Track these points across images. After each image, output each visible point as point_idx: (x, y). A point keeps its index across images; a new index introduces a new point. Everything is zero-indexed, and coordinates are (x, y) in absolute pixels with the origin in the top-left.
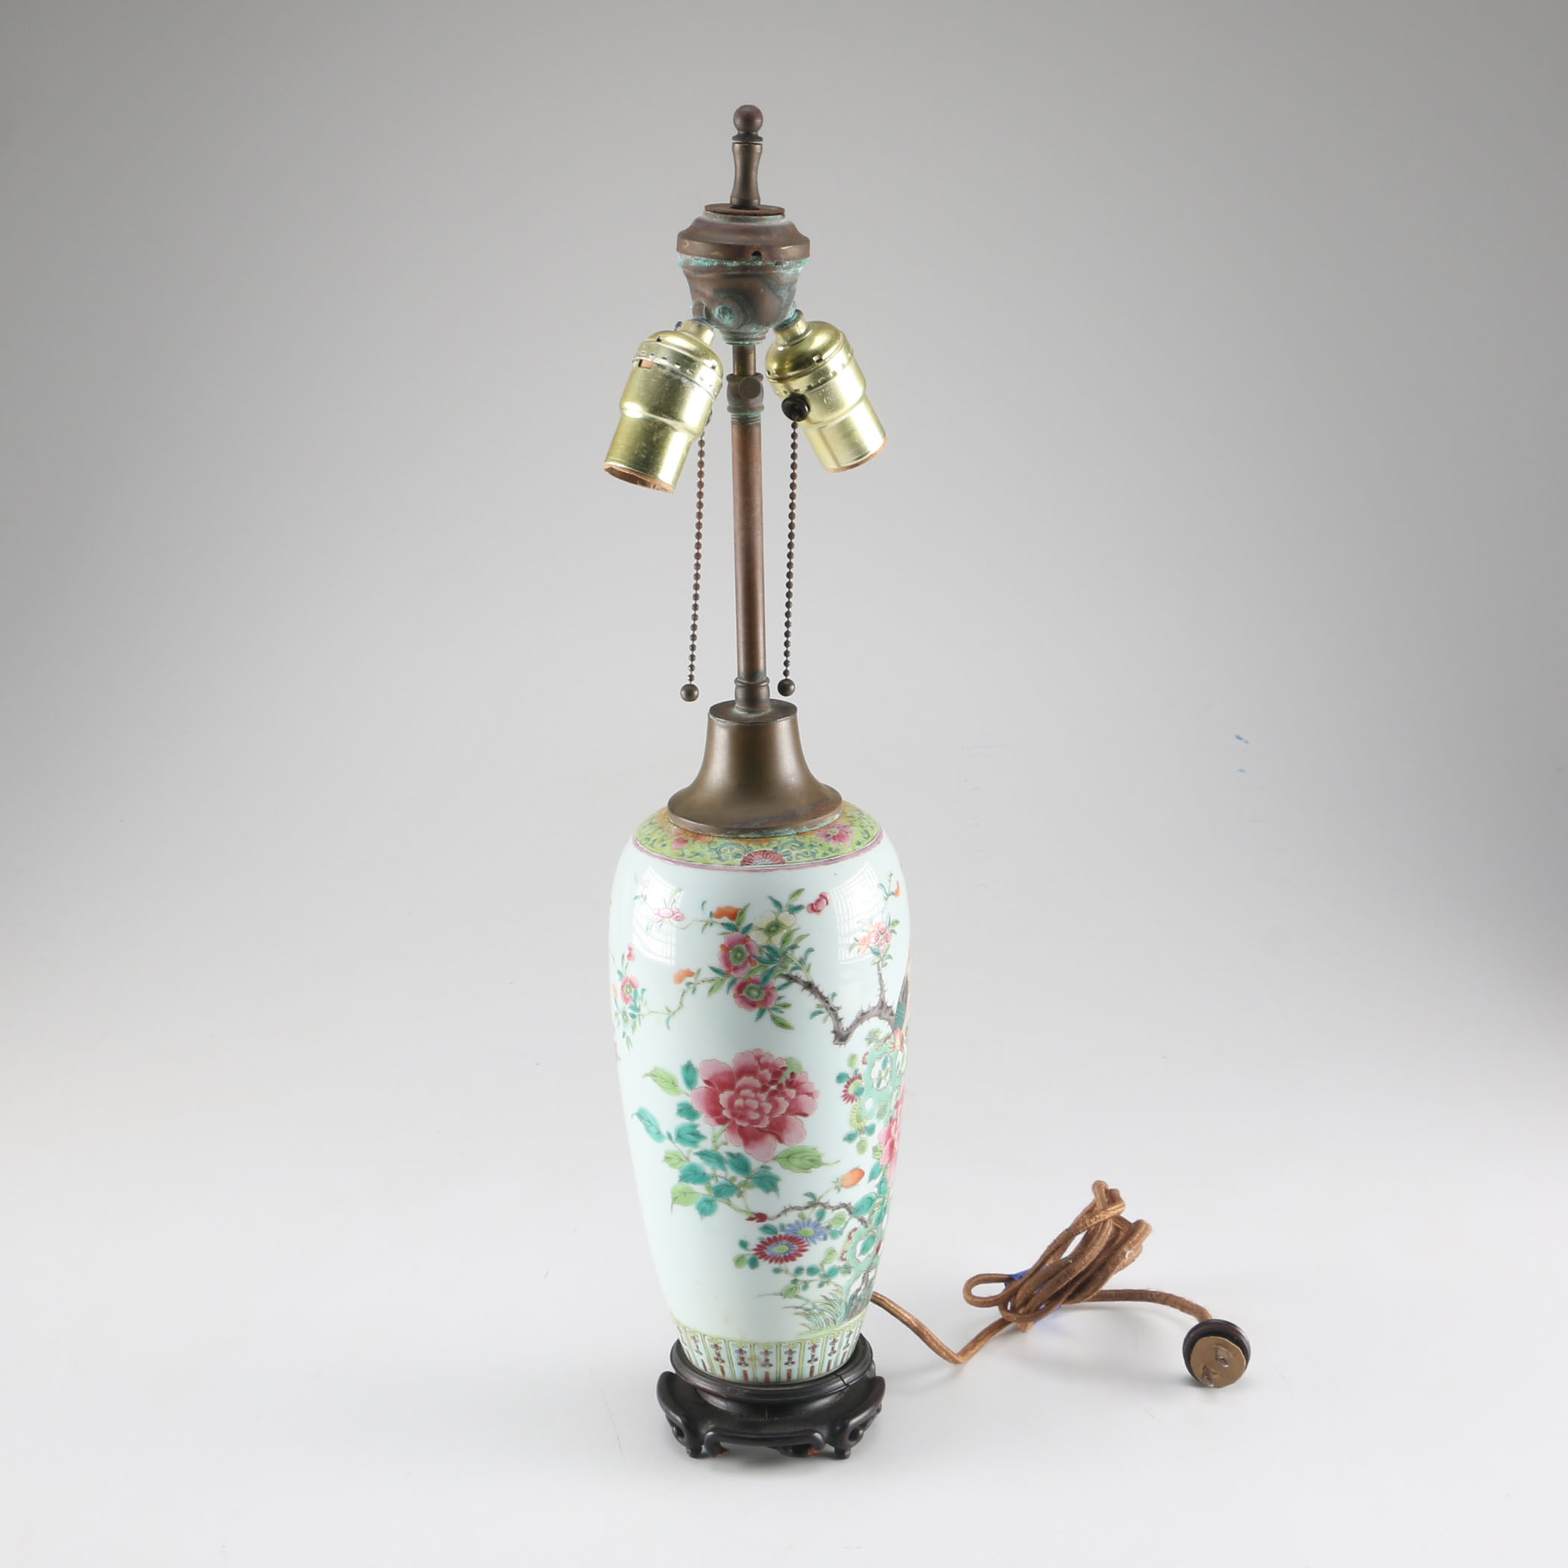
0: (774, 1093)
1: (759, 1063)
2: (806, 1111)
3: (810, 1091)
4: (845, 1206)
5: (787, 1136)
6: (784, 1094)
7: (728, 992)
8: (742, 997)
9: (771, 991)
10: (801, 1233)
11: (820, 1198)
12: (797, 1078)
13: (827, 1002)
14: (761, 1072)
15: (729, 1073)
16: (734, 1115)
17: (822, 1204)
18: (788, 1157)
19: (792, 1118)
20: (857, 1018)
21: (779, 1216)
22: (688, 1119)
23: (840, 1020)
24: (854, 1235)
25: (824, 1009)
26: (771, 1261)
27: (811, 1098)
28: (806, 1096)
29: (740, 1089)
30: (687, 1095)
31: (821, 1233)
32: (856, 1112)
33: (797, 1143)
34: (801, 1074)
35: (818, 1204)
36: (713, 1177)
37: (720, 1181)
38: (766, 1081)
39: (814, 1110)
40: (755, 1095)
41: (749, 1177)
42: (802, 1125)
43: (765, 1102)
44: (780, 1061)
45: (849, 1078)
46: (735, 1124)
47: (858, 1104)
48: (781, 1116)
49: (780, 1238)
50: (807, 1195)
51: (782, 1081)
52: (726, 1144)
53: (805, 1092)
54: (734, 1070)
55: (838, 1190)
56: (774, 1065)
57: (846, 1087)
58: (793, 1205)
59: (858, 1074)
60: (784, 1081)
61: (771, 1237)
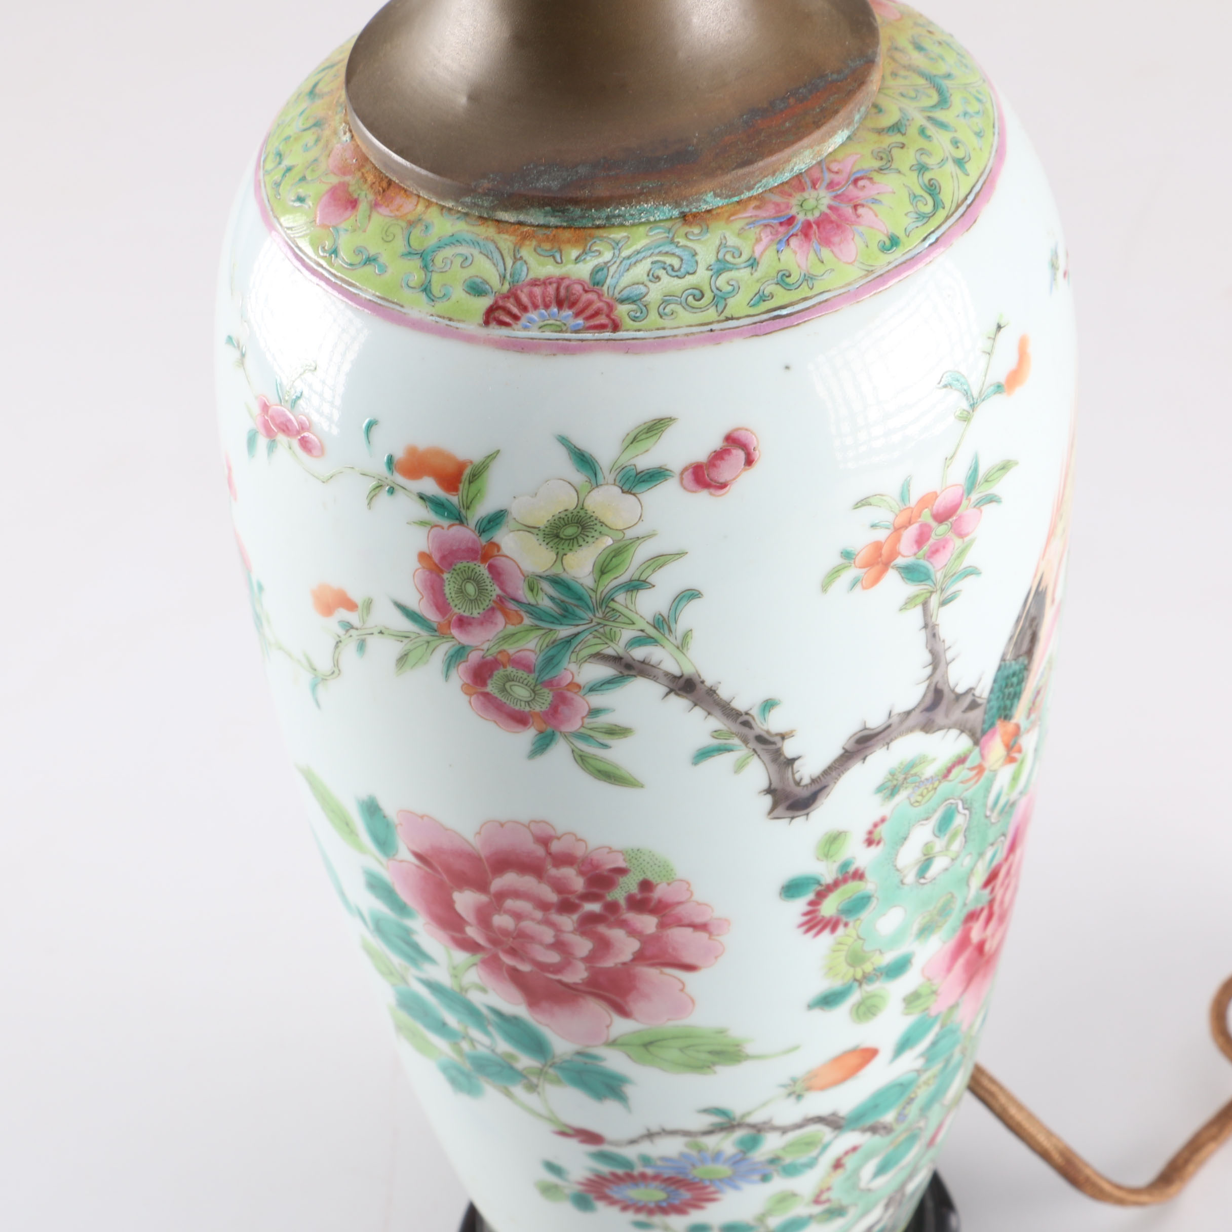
0: (592, 919)
1: (549, 853)
2: (688, 959)
3: (698, 920)
4: (820, 1120)
5: (636, 1006)
6: (623, 924)
7: (447, 676)
8: (486, 695)
9: (569, 694)
10: (697, 1173)
11: (743, 1116)
12: (660, 892)
13: (746, 724)
14: (553, 872)
15: (473, 858)
16: (495, 942)
17: (753, 1126)
18: (647, 1045)
19: (651, 973)
20: (846, 751)
21: (633, 1142)
22: (392, 909)
23: (791, 762)
24: (850, 1162)
25: (736, 741)
26: (625, 1208)
27: (703, 936)
28: (689, 930)
29: (501, 896)
30: (381, 863)
31: (752, 1170)
32: (846, 948)
33: (669, 1020)
34: (669, 884)
35: (740, 1125)
36: (466, 1037)
37: (482, 1050)
38: (572, 892)
39: (716, 958)
40: (544, 915)
41: (549, 1063)
42: (681, 986)
43: (572, 932)
44: (608, 853)
45: (821, 885)
46: (499, 959)
47: (851, 930)
48: (619, 966)
49: (643, 1176)
50: (707, 1111)
51: (617, 896)
52: (484, 990)
53: (686, 921)
54: (483, 853)
55: (799, 1097)
56: (592, 860)
57: (812, 903)
58: (670, 1126)
59: (851, 869)
60: (622, 897)
61: (620, 1171)
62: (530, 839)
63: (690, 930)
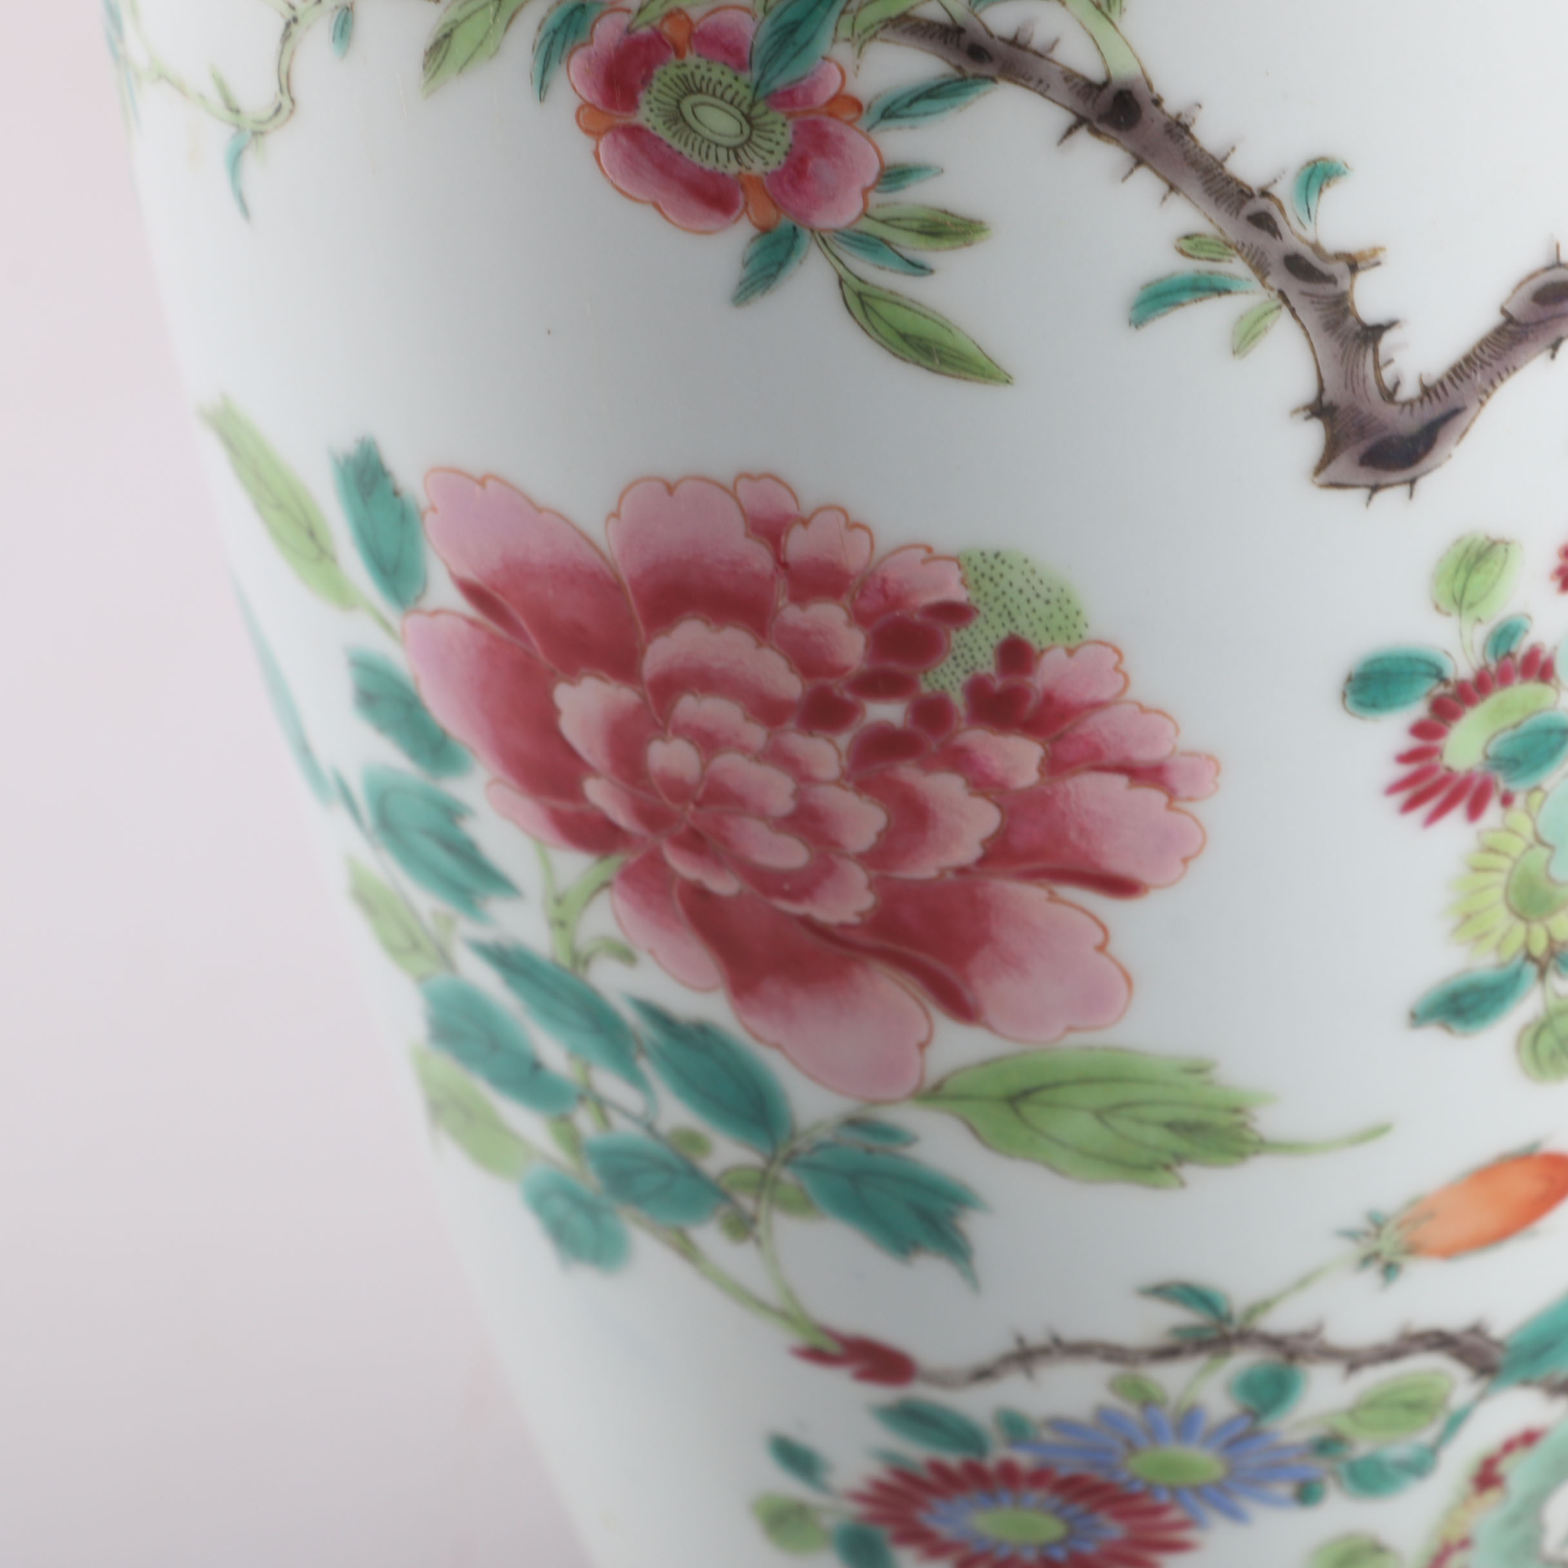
0: (884, 746)
1: (782, 564)
2: (1118, 864)
3: (1143, 755)
4: (1442, 1341)
5: (992, 989)
6: (959, 759)
7: (543, 88)
8: (635, 133)
9: (833, 127)
10: (1140, 1467)
11: (1254, 1310)
12: (1049, 673)
13: (1264, 222)
14: (792, 614)
16: (653, 818)
17: (1275, 1342)
18: (1016, 1100)
19: (1025, 898)
20: (1510, 319)
21: (983, 1374)
23: (1373, 333)
24: (1516, 1465)
25: (1237, 267)
26: (966, 1565)
27: (1155, 798)
29: (668, 688)
30: (387, 626)
31: (1274, 1469)
32: (1505, 863)
33: (1070, 1029)
34: (1070, 652)
35: (1245, 1337)
36: (587, 1095)
37: (625, 1130)
38: (837, 671)
39: (1185, 861)
40: (769, 736)
41: (782, 1153)
42: (1099, 937)
43: (837, 783)
44: (924, 562)
45: (1444, 681)
46: (664, 864)
47: (1517, 816)
48: (950, 876)
49: (1009, 1474)
50: (1164, 1292)
51: (944, 681)
52: (627, 957)
53: (1112, 757)
54: (626, 570)
55: (1390, 1270)
56: (884, 580)
57: (1420, 730)
58: (1073, 1332)
59: (1521, 647)
60: (958, 686)
61: (953, 1459)
62: (738, 525)
63: (1121, 781)
